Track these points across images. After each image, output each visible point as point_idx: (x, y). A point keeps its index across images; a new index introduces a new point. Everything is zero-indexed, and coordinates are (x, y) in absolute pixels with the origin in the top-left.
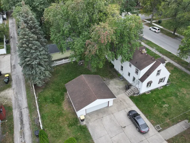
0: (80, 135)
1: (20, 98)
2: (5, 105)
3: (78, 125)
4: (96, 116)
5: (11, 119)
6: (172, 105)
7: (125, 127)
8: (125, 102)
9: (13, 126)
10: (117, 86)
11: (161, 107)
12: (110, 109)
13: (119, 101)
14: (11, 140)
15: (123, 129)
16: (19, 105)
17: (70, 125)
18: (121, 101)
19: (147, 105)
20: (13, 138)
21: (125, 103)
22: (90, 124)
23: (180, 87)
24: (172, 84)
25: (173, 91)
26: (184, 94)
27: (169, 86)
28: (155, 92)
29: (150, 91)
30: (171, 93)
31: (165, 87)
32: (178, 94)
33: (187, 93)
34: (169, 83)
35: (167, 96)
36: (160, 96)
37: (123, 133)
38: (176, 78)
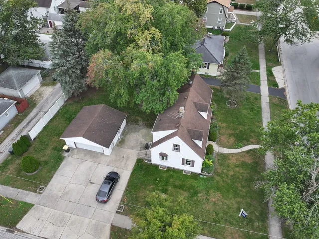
0: (52, 162)
1: (49, 101)
2: (34, 101)
3: (60, 153)
4: (83, 155)
5: (26, 115)
7: (93, 183)
8: (126, 161)
9: (22, 122)
10: (142, 140)
12: (103, 157)
13: (122, 156)
14: (10, 132)
15: (89, 183)
16: (42, 106)
17: (55, 149)
18: (123, 157)
20: (12, 131)
21: (124, 161)
22: (70, 159)
23: (218, 189)
24: (212, 178)
25: (198, 187)
26: (208, 200)
27: (203, 178)
28: (172, 173)
29: (168, 167)
30: (193, 187)
31: (195, 176)
32: (200, 195)
33: (215, 202)
34: (207, 174)
35: (181, 187)
36: (171, 180)
37: (84, 187)
38: (232, 176)
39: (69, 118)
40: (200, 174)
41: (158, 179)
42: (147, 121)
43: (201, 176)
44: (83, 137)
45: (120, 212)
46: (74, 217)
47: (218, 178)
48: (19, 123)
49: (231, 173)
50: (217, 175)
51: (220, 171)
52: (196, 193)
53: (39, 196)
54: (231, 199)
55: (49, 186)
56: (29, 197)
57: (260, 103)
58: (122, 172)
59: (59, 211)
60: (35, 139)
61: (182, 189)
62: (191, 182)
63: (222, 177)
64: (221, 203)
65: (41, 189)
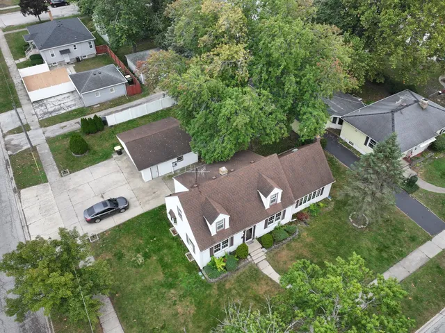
0: (99, 156)
5: (130, 101)
6: (141, 270)
8: (152, 199)
9: (121, 105)
11: (138, 251)
13: (155, 190)
14: (103, 108)
15: (100, 195)
16: (151, 99)
18: (154, 193)
19: (142, 228)
21: (150, 198)
22: (113, 162)
23: (199, 303)
24: (209, 286)
25: (181, 281)
26: (175, 304)
27: (199, 277)
29: (178, 236)
30: (176, 276)
31: (193, 267)
32: (172, 291)
33: (178, 314)
34: (206, 276)
35: (165, 266)
36: (165, 251)
37: (93, 195)
40: (200, 269)
41: (155, 239)
43: (200, 274)
45: (89, 241)
46: (58, 215)
47: (214, 291)
48: (118, 105)
50: (218, 288)
51: (228, 286)
52: (171, 286)
53: (58, 178)
54: (199, 327)
55: (73, 174)
56: (52, 173)
58: (135, 206)
59: (54, 202)
60: (112, 126)
61: (164, 269)
62: (181, 270)
63: (221, 295)
64: (183, 321)
65: (65, 172)
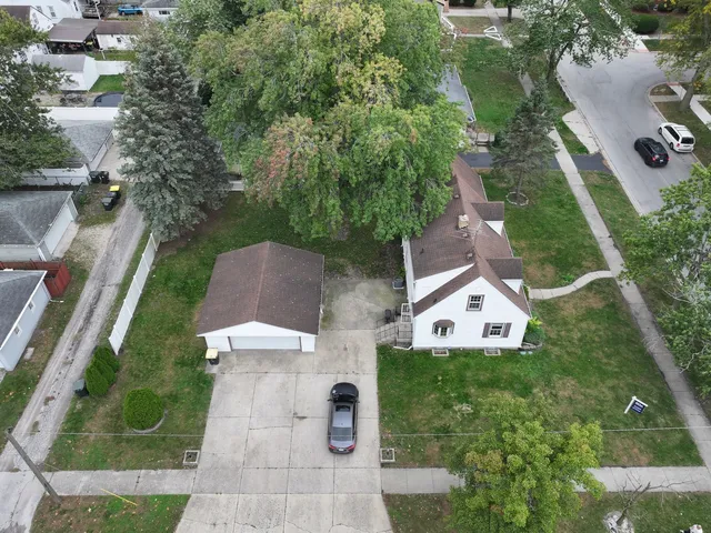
0: (189, 393)
1: (116, 258)
2: (78, 263)
3: (199, 369)
4: (253, 362)
5: (73, 301)
6: (483, 413)
7: (304, 418)
8: (356, 356)
9: (69, 317)
10: (368, 304)
11: (447, 406)
12: (301, 360)
13: (343, 346)
14: (50, 347)
15: (296, 420)
16: (104, 274)
17: (181, 363)
18: (346, 349)
19: (408, 386)
20: (55, 344)
21: (352, 357)
22: (227, 377)
23: (564, 371)
24: (545, 353)
25: (525, 376)
26: (555, 396)
27: (528, 357)
28: (463, 359)
29: (450, 350)
30: (516, 378)
31: (511, 355)
32: (535, 391)
33: (570, 398)
34: (533, 347)
35: (493, 383)
36: (469, 374)
37: (287, 431)
38: (580, 340)
39: (183, 288)
40: (520, 349)
41: (440, 378)
42: (363, 263)
43: (523, 353)
44: (257, 320)
45: (389, 464)
47: (556, 350)
48: (62, 323)
49: (576, 335)
50: (552, 345)
51: (553, 335)
52: (527, 389)
53: (192, 474)
54: (596, 384)
55: (205, 447)
56: (169, 482)
57: (569, 189)
58: (358, 381)
59: (254, 497)
60: (121, 350)
61: (497, 387)
62: (508, 369)
63: (562, 346)
64: (583, 397)
65: (192, 457)
